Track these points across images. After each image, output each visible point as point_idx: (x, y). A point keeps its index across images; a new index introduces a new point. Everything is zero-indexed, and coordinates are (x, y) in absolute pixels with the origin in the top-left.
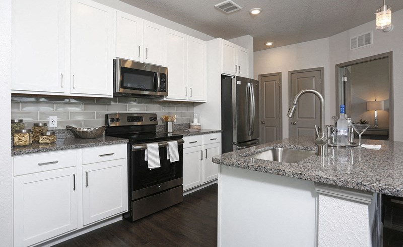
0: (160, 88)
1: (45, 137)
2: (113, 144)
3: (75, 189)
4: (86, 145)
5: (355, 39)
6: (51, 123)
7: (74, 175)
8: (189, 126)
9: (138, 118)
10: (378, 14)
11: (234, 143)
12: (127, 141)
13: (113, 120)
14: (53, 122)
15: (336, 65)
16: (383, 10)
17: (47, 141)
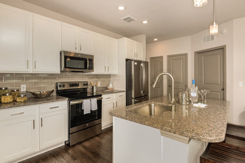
0: (89, 67)
1: (20, 98)
2: (58, 101)
3: (34, 128)
4: (41, 102)
5: (206, 37)
6: (22, 88)
7: (34, 120)
8: (107, 88)
9: (76, 84)
10: (211, 27)
11: (133, 98)
12: (67, 99)
13: (60, 86)
14: (23, 88)
15: (195, 52)
16: (214, 25)
17: (21, 100)
